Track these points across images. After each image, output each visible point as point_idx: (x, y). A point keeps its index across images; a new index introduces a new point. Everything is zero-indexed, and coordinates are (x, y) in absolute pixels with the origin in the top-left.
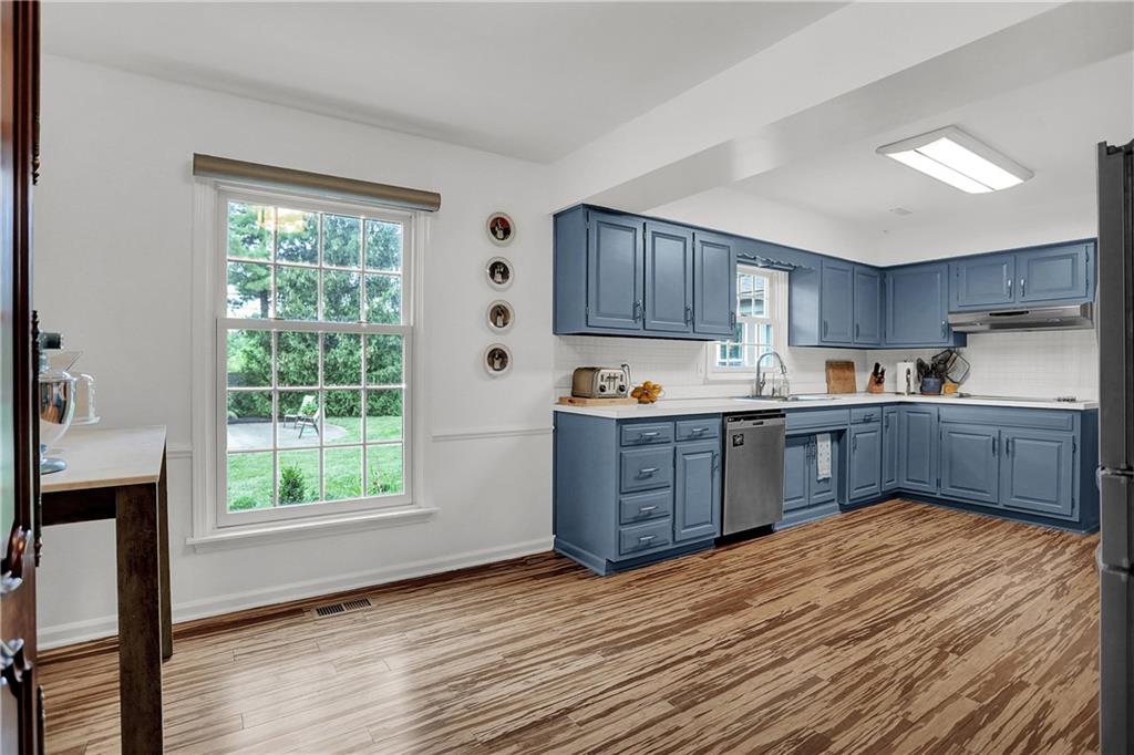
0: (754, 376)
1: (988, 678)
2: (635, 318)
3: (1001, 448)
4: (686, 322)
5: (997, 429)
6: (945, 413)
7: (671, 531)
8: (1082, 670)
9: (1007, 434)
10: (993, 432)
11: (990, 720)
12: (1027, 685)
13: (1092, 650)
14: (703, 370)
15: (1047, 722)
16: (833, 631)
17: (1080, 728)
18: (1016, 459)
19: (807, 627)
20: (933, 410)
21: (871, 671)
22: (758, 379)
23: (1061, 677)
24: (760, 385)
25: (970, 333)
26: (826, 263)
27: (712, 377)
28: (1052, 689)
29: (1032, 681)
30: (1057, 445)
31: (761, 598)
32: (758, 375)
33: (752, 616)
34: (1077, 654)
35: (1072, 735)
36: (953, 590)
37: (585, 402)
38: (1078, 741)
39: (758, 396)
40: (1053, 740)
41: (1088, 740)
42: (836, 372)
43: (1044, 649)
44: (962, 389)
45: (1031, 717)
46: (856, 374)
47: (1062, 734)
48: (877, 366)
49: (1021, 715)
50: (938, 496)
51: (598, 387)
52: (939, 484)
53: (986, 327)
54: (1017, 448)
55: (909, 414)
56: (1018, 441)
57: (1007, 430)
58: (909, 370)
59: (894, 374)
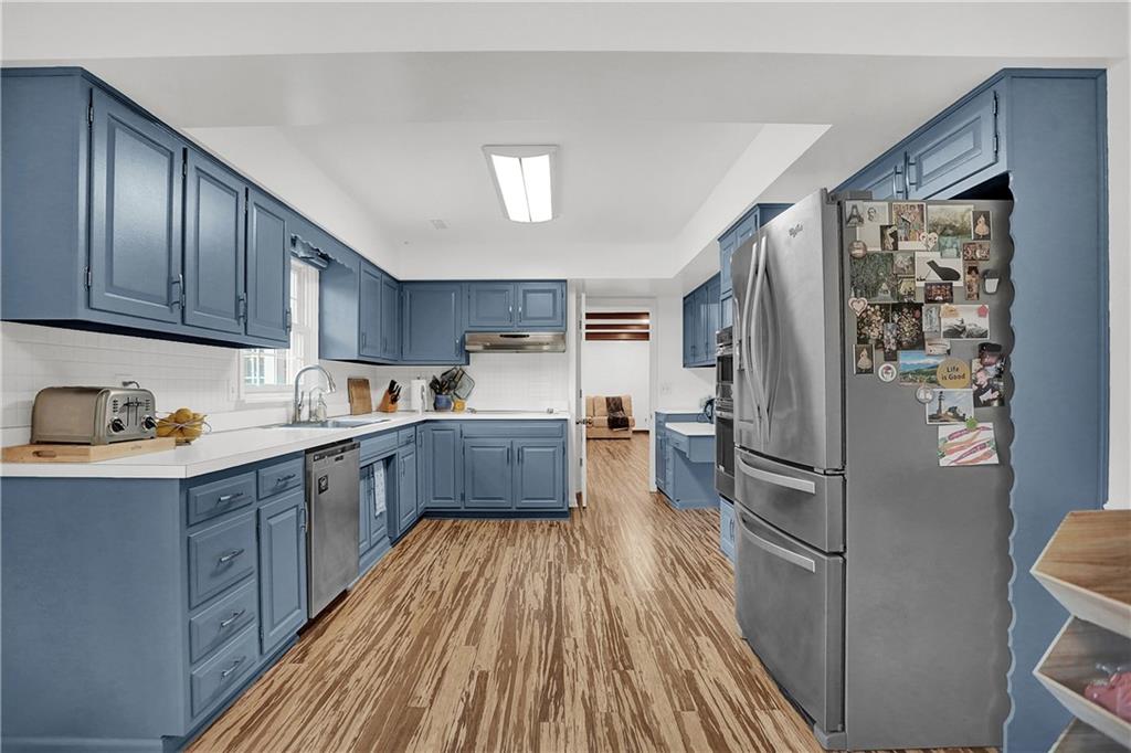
0: (290, 397)
2: (169, 303)
3: (514, 457)
4: (237, 318)
5: (509, 440)
6: (467, 429)
7: (257, 641)
9: (518, 443)
10: (506, 442)
14: (236, 390)
16: (530, 699)
18: (525, 465)
19: (503, 707)
20: (456, 426)
21: (606, 729)
22: (296, 401)
24: (298, 408)
25: (473, 352)
26: (364, 266)
27: (249, 399)
30: (551, 450)
31: (423, 692)
32: (296, 395)
33: (437, 723)
36: (559, 602)
37: (87, 454)
39: (296, 422)
42: (359, 390)
44: (468, 404)
46: (372, 392)
48: (393, 383)
50: (463, 509)
51: (108, 422)
52: (463, 497)
53: (480, 348)
54: (525, 455)
55: (436, 432)
56: (526, 450)
57: (517, 441)
58: (423, 387)
59: (409, 391)
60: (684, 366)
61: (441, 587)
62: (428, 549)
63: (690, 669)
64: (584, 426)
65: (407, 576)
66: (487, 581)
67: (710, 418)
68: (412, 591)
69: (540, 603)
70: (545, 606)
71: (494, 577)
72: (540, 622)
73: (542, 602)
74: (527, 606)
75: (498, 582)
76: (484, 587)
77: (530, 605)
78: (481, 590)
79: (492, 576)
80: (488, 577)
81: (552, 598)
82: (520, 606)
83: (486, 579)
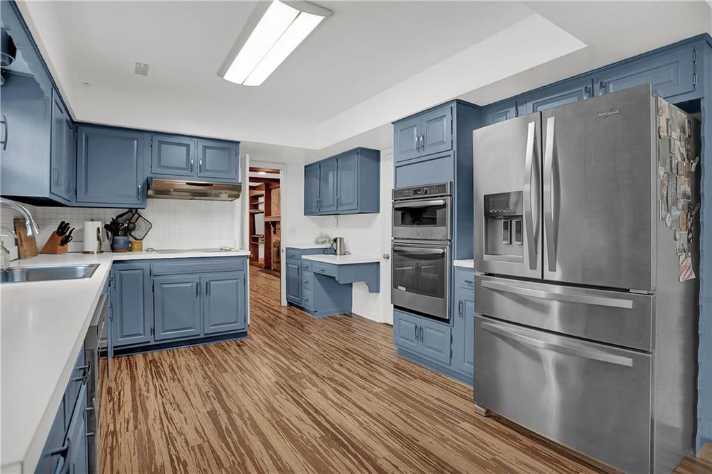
3: (202, 290)
5: (197, 276)
6: (157, 268)
9: (206, 277)
10: (195, 278)
18: (211, 297)
20: (146, 266)
30: (234, 281)
44: (146, 243)
48: (64, 225)
50: (153, 343)
52: (153, 331)
54: (212, 286)
55: (122, 272)
56: (212, 283)
57: (205, 275)
58: (98, 229)
59: (82, 231)
60: (305, 215)
61: (201, 437)
62: (144, 393)
63: (492, 457)
64: (248, 260)
65: (149, 433)
66: (241, 415)
67: (335, 251)
68: (173, 452)
69: (314, 428)
70: (322, 430)
71: (243, 410)
72: (337, 450)
73: (316, 427)
74: (307, 435)
75: (253, 415)
76: (246, 424)
77: (309, 434)
78: (245, 429)
79: (240, 409)
80: (237, 412)
81: (319, 420)
82: (302, 437)
83: (238, 414)
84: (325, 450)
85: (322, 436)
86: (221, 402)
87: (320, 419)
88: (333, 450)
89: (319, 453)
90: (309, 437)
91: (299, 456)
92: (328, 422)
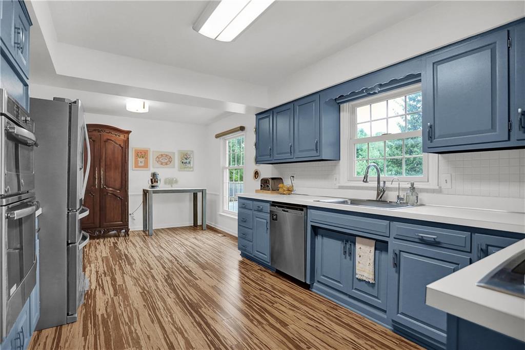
1: (125, 291)
8: (107, 312)
11: (112, 283)
12: (114, 296)
13: (111, 323)
14: (338, 179)
15: (101, 290)
17: (93, 293)
22: (378, 187)
23: (109, 305)
27: (346, 183)
28: (108, 299)
29: (115, 298)
34: (114, 317)
35: (93, 291)
38: (92, 290)
40: (96, 287)
41: (89, 292)
43: (125, 311)
45: (105, 288)
47: (95, 290)
49: (107, 288)
69: (205, 313)
70: (199, 312)
71: (260, 327)
72: (194, 302)
73: (203, 314)
74: (210, 309)
75: (251, 323)
76: (252, 316)
77: (208, 310)
78: (251, 313)
79: (263, 327)
80: (264, 325)
81: (200, 319)
82: (213, 308)
83: (263, 324)
84: (201, 302)
85: (200, 309)
86: (285, 335)
87: (198, 319)
88: (196, 302)
89: (204, 301)
90: (209, 308)
91: (215, 299)
92: (194, 317)
